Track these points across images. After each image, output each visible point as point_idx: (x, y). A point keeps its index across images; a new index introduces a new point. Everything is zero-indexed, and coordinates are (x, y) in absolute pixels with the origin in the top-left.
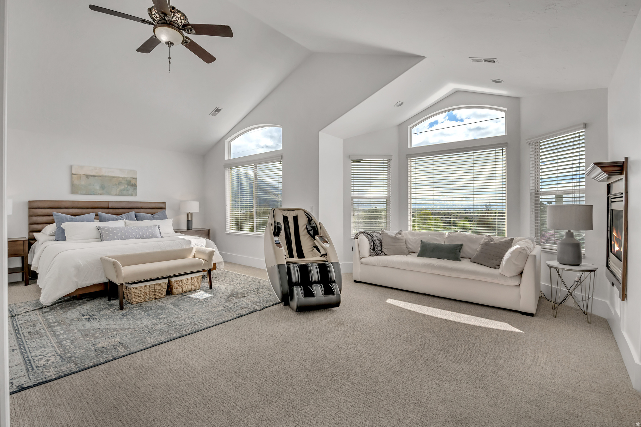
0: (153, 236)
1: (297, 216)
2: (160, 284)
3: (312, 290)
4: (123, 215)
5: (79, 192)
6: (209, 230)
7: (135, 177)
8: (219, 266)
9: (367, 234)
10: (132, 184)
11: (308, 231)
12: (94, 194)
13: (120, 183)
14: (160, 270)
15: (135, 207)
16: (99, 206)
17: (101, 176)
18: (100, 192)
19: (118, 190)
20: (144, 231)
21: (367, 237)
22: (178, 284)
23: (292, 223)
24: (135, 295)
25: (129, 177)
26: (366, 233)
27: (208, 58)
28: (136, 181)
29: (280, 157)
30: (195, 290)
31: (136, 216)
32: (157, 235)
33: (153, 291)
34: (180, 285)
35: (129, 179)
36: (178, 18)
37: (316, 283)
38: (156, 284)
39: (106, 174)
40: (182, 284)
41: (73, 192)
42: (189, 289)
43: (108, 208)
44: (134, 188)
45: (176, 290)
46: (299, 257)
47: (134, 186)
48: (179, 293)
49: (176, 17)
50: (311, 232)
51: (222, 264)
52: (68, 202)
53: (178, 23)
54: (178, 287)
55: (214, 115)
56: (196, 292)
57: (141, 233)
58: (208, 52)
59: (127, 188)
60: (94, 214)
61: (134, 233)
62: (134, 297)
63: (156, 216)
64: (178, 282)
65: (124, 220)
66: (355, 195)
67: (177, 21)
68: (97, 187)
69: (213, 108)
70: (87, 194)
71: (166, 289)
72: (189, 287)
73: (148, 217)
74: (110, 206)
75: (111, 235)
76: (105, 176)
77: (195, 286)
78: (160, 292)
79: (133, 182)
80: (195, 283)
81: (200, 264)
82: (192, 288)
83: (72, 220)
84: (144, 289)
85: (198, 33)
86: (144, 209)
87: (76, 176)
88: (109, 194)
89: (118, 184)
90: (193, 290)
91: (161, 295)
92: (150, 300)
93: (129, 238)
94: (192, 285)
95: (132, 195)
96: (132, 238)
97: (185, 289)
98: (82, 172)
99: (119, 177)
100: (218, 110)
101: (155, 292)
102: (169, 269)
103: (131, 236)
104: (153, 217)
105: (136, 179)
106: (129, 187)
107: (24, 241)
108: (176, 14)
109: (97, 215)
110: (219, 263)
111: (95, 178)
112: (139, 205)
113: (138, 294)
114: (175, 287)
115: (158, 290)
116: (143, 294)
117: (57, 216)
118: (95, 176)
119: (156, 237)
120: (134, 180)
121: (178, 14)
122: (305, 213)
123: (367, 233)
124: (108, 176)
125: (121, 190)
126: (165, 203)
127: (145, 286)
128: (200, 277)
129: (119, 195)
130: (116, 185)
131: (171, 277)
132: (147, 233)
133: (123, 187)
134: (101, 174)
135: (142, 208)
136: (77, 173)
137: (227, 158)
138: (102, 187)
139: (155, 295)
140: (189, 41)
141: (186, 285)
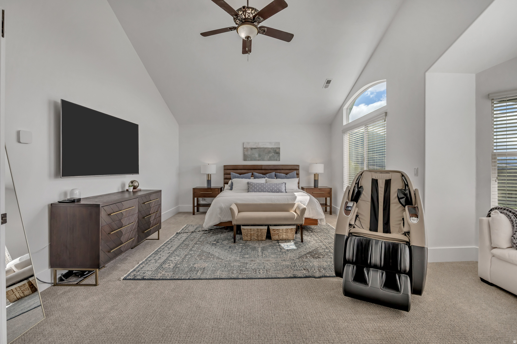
0: (280, 191)
1: (390, 180)
2: (261, 230)
3: (366, 275)
4: (267, 175)
5: (247, 160)
6: (331, 189)
7: (279, 147)
8: (321, 222)
9: (510, 212)
10: (276, 152)
11: (399, 199)
12: (255, 160)
13: (269, 152)
14: (260, 219)
15: (278, 169)
16: (257, 168)
17: (258, 148)
18: (258, 159)
19: (268, 157)
20: (273, 187)
21: (508, 216)
22: (275, 233)
23: (381, 187)
24: (244, 234)
25: (275, 147)
26: (508, 210)
27: (287, 37)
28: (280, 150)
29: (384, 114)
30: (289, 240)
31: (276, 175)
32: (282, 190)
33: (256, 234)
34: (277, 233)
35: (275, 149)
36: (249, 13)
37: (376, 267)
38: (258, 229)
39: (262, 147)
40: (278, 233)
41: (245, 160)
42: (284, 238)
43: (262, 170)
44: (278, 155)
45: (275, 237)
46: (370, 230)
47: (278, 153)
48: (276, 240)
49: (247, 13)
50: (403, 201)
51: (323, 221)
52: (241, 166)
53: (251, 18)
54: (275, 234)
55: (326, 87)
56: (289, 242)
57: (271, 188)
58: (284, 32)
59: (274, 155)
60: (251, 174)
61: (267, 188)
62: (244, 235)
63: (288, 176)
64: (275, 231)
65: (266, 178)
66: (498, 151)
67: (249, 16)
68: (257, 155)
69: (324, 81)
70: (251, 160)
71: (266, 234)
72: (284, 237)
73: (283, 176)
74: (263, 168)
75: (253, 188)
76: (261, 148)
77: (289, 236)
78: (261, 235)
79: (277, 151)
80: (289, 234)
81: (292, 218)
82: (287, 238)
83: (238, 177)
84: (250, 231)
85: (265, 18)
86: (284, 170)
87: (246, 149)
88: (263, 160)
89: (269, 153)
90: (288, 240)
91: (262, 238)
92: (254, 240)
93: (264, 192)
94: (287, 236)
95: (277, 160)
96: (265, 192)
97: (281, 237)
98: (249, 146)
99: (269, 148)
100: (329, 82)
101: (257, 235)
102: (267, 219)
103: (264, 190)
104: (286, 176)
105: (279, 148)
106: (275, 155)
107: (218, 189)
108: (248, 11)
109: (252, 174)
110: (321, 220)
111: (256, 149)
112: (281, 168)
113: (246, 234)
114: (273, 234)
115: (259, 234)
116: (249, 234)
117: (232, 174)
118: (255, 148)
119: (282, 192)
120: (278, 149)
121: (249, 10)
122: (403, 176)
123: (510, 210)
124: (263, 148)
125: (270, 157)
126: (298, 166)
127: (251, 229)
128: (293, 230)
129: (269, 160)
130: (267, 153)
131: (271, 225)
132: (276, 188)
133: (271, 155)
134: (259, 147)
135: (282, 170)
136: (246, 147)
137: (345, 123)
138: (260, 156)
139: (258, 237)
140: (266, 29)
141: (282, 234)
